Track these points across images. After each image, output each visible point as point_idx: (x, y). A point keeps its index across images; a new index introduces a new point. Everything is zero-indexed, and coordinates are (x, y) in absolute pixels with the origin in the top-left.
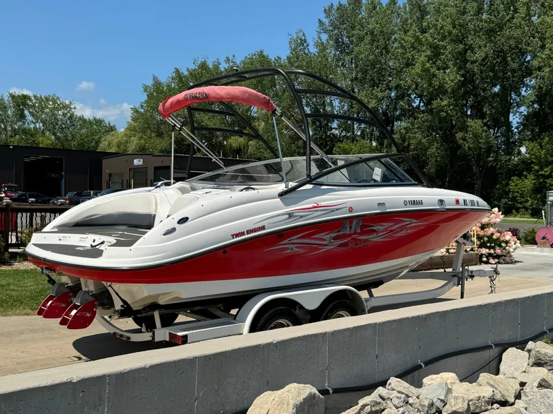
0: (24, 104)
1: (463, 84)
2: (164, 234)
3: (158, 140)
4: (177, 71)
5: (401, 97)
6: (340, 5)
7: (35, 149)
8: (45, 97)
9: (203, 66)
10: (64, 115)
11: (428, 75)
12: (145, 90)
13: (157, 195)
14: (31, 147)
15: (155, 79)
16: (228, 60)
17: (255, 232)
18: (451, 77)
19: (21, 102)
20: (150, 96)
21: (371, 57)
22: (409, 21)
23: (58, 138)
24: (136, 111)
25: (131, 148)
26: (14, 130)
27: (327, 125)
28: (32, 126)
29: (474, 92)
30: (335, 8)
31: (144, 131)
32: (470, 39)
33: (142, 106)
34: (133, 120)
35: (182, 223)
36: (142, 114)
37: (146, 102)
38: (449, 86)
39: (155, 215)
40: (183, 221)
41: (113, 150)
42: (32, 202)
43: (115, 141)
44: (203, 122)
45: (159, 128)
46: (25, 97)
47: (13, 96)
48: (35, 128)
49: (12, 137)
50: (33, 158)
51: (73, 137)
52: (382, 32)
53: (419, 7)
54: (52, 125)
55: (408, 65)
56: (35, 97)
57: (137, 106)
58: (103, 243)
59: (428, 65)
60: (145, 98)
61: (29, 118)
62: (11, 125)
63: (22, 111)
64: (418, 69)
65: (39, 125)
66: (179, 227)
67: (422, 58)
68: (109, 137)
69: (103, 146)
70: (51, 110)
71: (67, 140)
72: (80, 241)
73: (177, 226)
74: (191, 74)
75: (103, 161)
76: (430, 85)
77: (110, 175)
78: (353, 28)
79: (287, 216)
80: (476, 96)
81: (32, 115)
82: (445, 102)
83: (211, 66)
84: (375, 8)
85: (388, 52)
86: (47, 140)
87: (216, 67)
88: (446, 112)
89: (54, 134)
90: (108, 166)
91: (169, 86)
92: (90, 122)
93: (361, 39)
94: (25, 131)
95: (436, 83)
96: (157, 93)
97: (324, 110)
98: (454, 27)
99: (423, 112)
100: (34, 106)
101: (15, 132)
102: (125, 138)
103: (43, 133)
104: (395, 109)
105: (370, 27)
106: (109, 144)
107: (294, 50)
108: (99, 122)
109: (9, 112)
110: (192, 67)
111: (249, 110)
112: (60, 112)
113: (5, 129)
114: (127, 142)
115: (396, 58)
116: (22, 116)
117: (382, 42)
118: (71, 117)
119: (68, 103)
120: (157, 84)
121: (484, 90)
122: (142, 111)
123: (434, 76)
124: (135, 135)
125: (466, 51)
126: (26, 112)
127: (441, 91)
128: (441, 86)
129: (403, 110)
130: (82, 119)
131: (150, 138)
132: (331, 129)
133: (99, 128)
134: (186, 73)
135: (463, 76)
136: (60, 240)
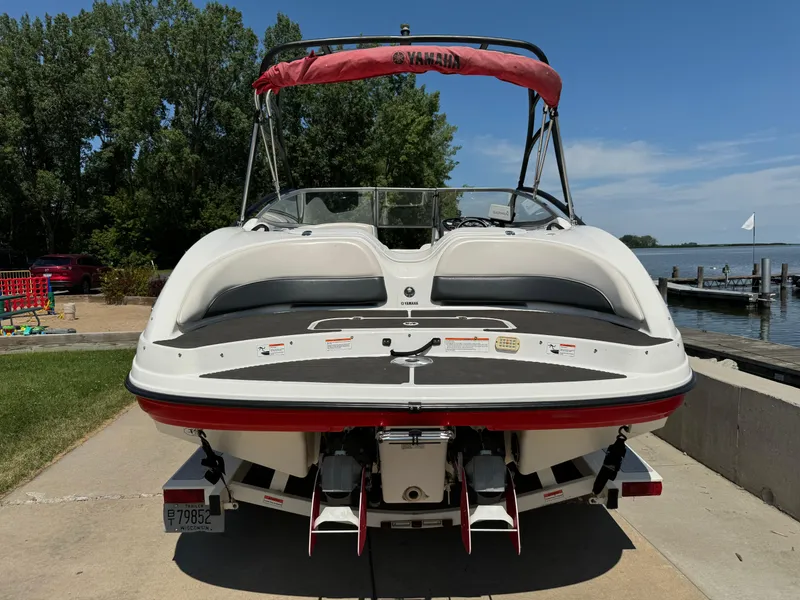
1: (25, 132)
18: (14, 123)
32: (34, 86)
38: (12, 131)
39: (382, 278)
58: (433, 343)
88: (12, 160)
98: (13, 70)
125: (29, 97)
135: (28, 123)
136: (267, 353)
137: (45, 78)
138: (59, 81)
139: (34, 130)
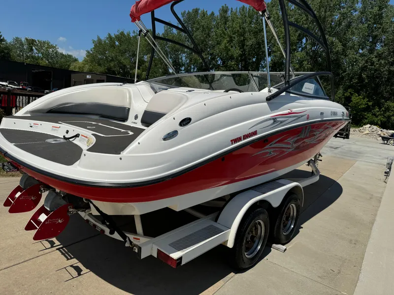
0: (33, 44)
1: (241, 56)
2: (165, 139)
3: (99, 67)
4: (109, 35)
5: (213, 59)
6: (189, 12)
7: (38, 66)
8: (44, 42)
9: (122, 33)
10: (53, 51)
11: (227, 49)
12: (93, 43)
13: (130, 89)
14: (36, 65)
15: (98, 37)
16: (134, 32)
17: (250, 137)
18: (236, 52)
19: (31, 43)
20: (96, 46)
21: (202, 38)
22: (220, 24)
23: (49, 62)
24: (88, 52)
25: (86, 70)
26: (27, 56)
27: (179, 68)
28: (37, 55)
29: (245, 60)
30: (186, 13)
31: (92, 62)
32: (247, 35)
33: (91, 50)
34: (87, 56)
35: (184, 125)
36: (92, 54)
37: (93, 48)
38: (235, 56)
39: (129, 109)
40: (185, 122)
41: (77, 70)
42: (29, 90)
43: (78, 66)
44: (121, 60)
45: (99, 62)
46: (33, 41)
47: (27, 39)
48: (38, 56)
49: (26, 59)
50: (37, 71)
51: (57, 62)
52: (208, 27)
53: (225, 17)
54: (47, 55)
55: (218, 44)
56: (38, 41)
57: (89, 50)
58: (77, 136)
59: (228, 45)
60: (94, 46)
61: (35, 51)
62: (26, 54)
63: (32, 47)
64: (222, 46)
65: (40, 55)
66: (182, 130)
67: (225, 41)
68: (75, 64)
69: (71, 68)
70: (47, 48)
71: (54, 63)
72: (52, 130)
73: (179, 128)
74: (116, 37)
75: (72, 75)
76: (227, 54)
77: (75, 82)
78: (194, 23)
79: (272, 121)
80: (246, 62)
81: (37, 49)
82: (233, 63)
83: (126, 34)
84: (204, 16)
85: (209, 37)
86: (45, 62)
87: (129, 35)
88: (233, 68)
89: (48, 60)
90: (74, 77)
91: (105, 42)
92: (65, 56)
93: (198, 29)
94: (33, 57)
95: (230, 53)
96: (99, 44)
97: (178, 61)
98: (240, 29)
99: (222, 67)
100: (37, 45)
101: (28, 57)
102: (82, 65)
103: (42, 59)
104: (210, 64)
105: (203, 24)
106: (75, 67)
107: (166, 30)
108: (70, 56)
109: (25, 47)
110: (117, 33)
111: (143, 57)
112: (51, 50)
113: (23, 55)
114: (83, 67)
115: (213, 40)
116: (32, 50)
117: (207, 32)
118: (56, 53)
119: (55, 45)
120: (99, 40)
121: (250, 59)
122: (91, 52)
123: (229, 50)
124: (87, 64)
125: (244, 40)
126: (34, 48)
127: (232, 58)
128: (232, 55)
129: (214, 65)
130: (62, 54)
131: (95, 66)
132: (181, 70)
133: (70, 59)
134: (113, 36)
135: (242, 52)
136: (31, 127)
137: (252, 31)
138: (257, 32)
139: (244, 54)
